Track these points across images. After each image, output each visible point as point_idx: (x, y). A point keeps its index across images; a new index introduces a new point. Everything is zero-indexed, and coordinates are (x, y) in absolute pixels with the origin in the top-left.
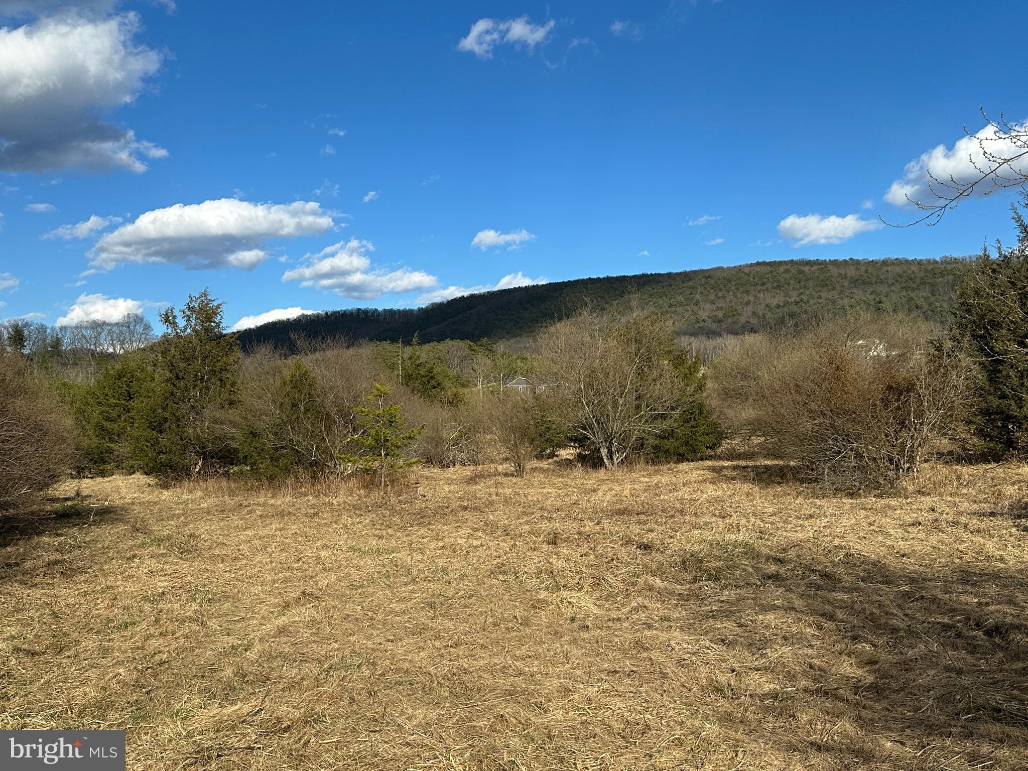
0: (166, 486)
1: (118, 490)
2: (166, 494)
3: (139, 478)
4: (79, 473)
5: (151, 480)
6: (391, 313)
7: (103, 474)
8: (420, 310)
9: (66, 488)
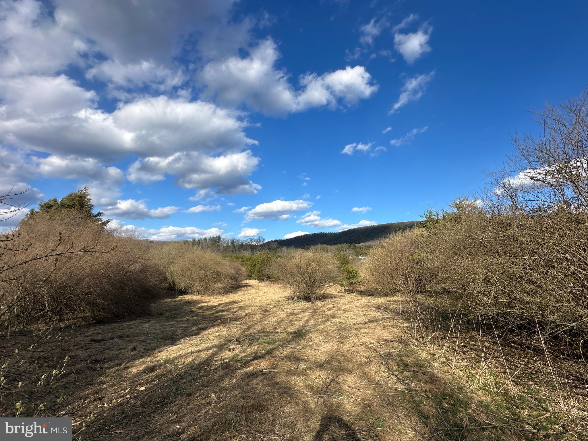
0: (260, 282)
1: (252, 283)
2: (259, 284)
3: (256, 281)
4: (246, 279)
5: (257, 281)
6: (331, 234)
7: (251, 279)
8: (339, 233)
9: (245, 282)
